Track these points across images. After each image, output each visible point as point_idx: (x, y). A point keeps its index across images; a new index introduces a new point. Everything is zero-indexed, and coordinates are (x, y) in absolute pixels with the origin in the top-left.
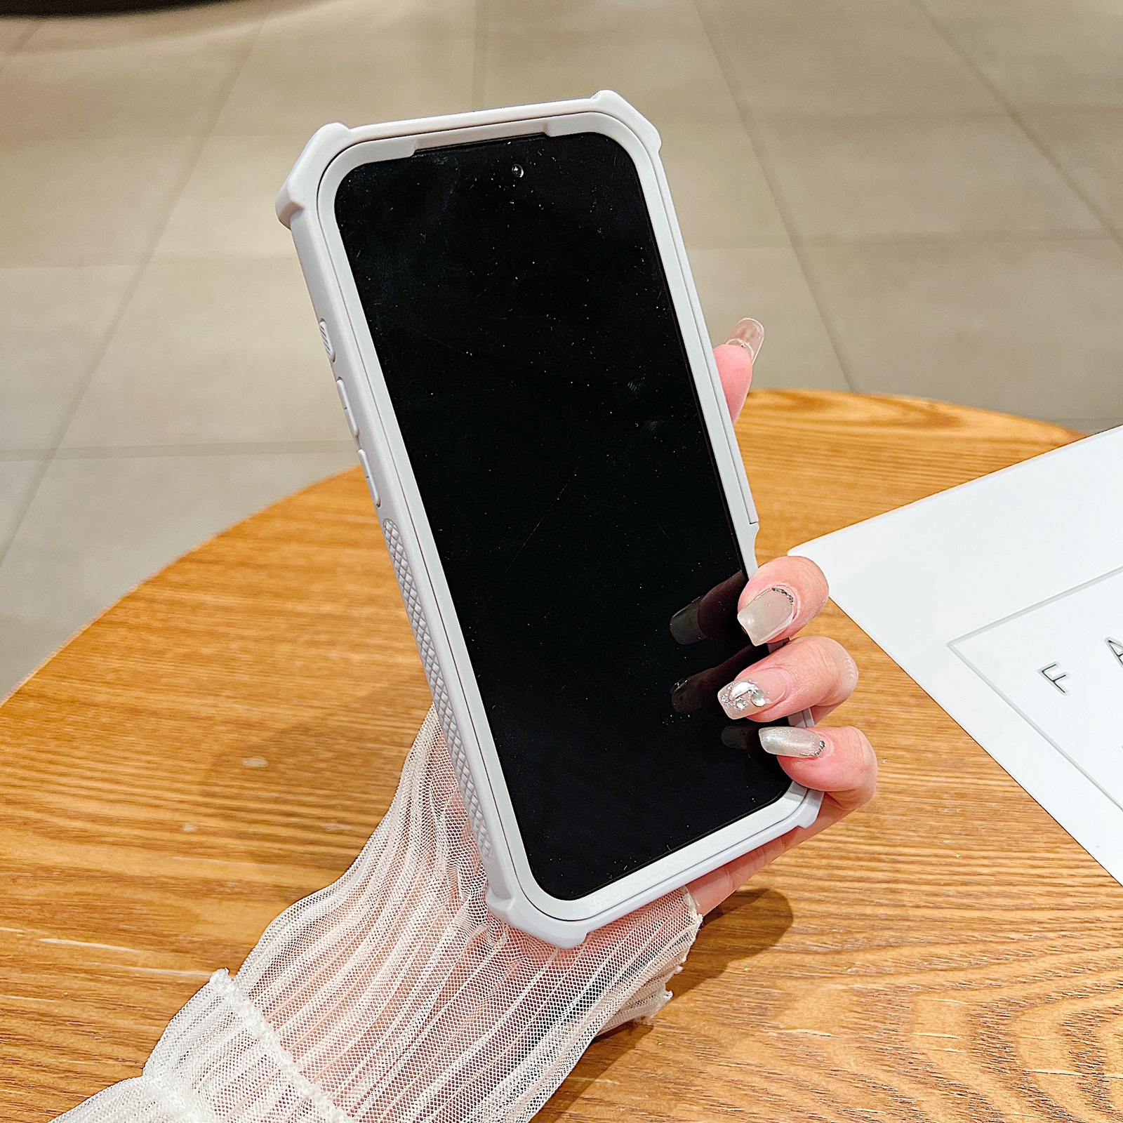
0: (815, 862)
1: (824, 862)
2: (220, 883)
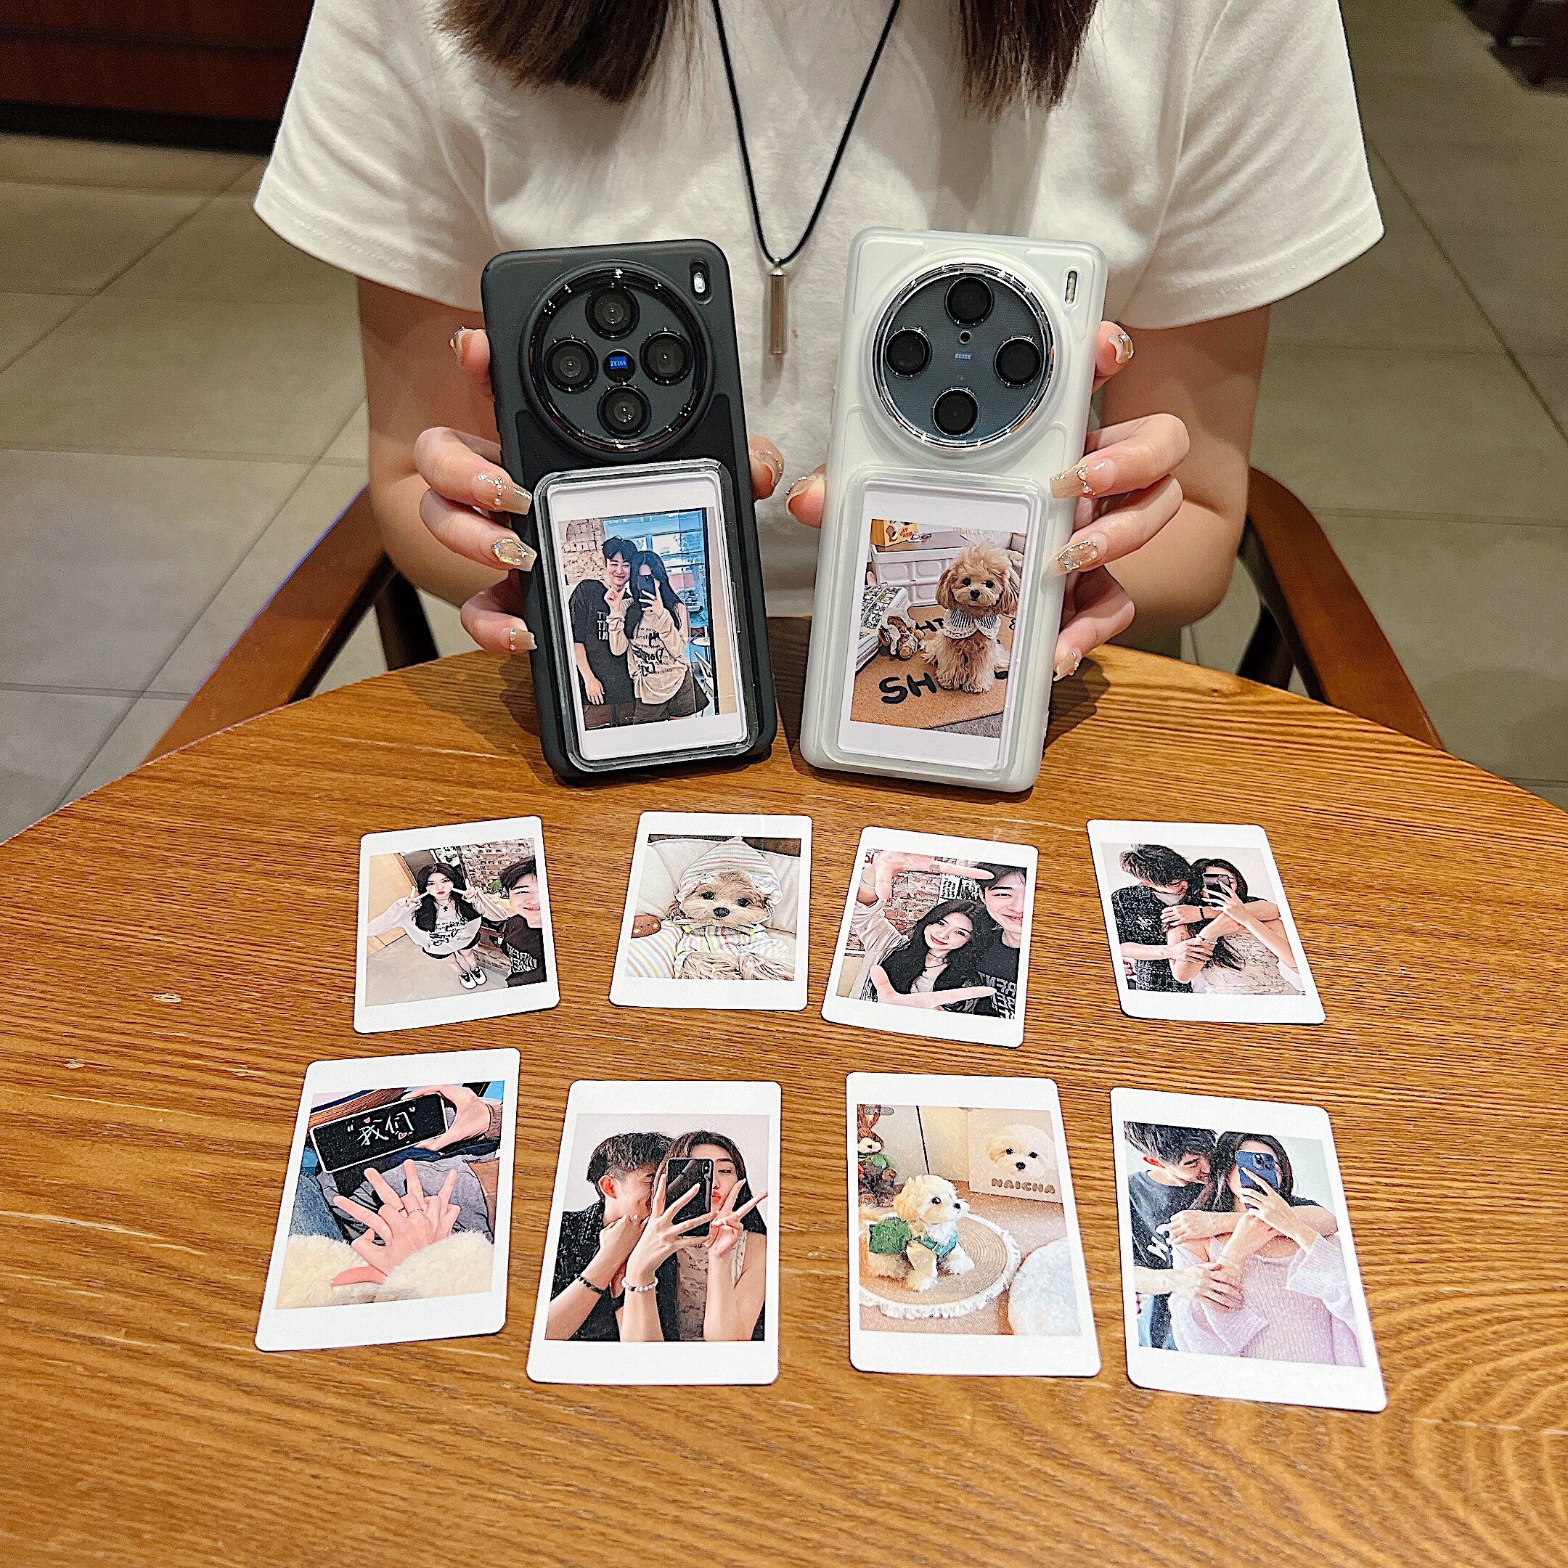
0: (800, 1136)
1: (811, 1136)
2: (97, 1124)
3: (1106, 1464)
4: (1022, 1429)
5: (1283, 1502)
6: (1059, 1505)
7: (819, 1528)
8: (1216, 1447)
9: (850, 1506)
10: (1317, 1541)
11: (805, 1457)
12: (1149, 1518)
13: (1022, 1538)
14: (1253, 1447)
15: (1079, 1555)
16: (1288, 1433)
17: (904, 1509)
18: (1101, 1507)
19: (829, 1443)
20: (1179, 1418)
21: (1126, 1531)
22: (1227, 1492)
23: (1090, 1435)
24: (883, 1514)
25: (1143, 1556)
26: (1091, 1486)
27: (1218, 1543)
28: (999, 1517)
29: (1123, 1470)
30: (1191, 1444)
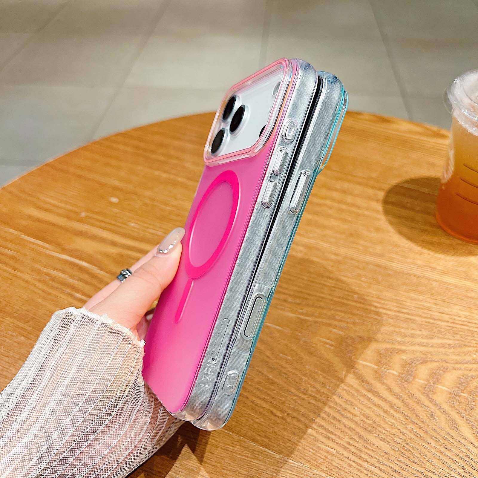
3: (391, 398)
4: (363, 381)
5: (454, 424)
6: (370, 408)
7: (285, 397)
8: (431, 400)
9: (297, 392)
10: (463, 440)
11: (285, 373)
12: (402, 418)
13: (355, 416)
14: (446, 403)
15: (374, 425)
16: (460, 402)
17: (315, 397)
18: (386, 412)
19: (294, 371)
20: (421, 389)
21: (392, 421)
22: (433, 416)
23: (386, 387)
24: (307, 397)
25: (397, 430)
26: (383, 404)
27: (426, 432)
28: (348, 407)
29: (396, 401)
30: (423, 398)
